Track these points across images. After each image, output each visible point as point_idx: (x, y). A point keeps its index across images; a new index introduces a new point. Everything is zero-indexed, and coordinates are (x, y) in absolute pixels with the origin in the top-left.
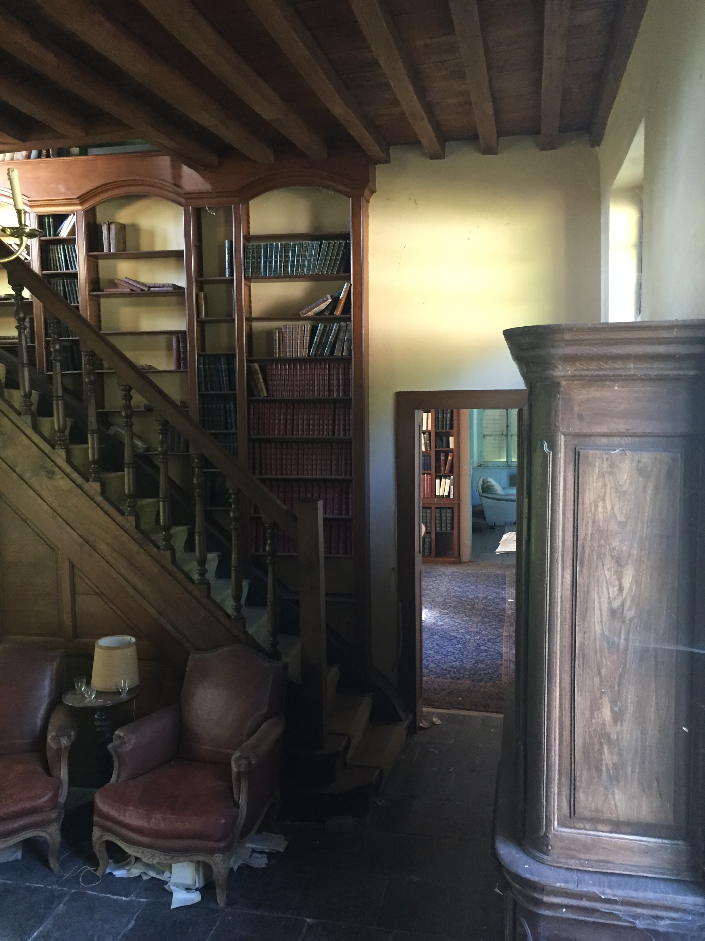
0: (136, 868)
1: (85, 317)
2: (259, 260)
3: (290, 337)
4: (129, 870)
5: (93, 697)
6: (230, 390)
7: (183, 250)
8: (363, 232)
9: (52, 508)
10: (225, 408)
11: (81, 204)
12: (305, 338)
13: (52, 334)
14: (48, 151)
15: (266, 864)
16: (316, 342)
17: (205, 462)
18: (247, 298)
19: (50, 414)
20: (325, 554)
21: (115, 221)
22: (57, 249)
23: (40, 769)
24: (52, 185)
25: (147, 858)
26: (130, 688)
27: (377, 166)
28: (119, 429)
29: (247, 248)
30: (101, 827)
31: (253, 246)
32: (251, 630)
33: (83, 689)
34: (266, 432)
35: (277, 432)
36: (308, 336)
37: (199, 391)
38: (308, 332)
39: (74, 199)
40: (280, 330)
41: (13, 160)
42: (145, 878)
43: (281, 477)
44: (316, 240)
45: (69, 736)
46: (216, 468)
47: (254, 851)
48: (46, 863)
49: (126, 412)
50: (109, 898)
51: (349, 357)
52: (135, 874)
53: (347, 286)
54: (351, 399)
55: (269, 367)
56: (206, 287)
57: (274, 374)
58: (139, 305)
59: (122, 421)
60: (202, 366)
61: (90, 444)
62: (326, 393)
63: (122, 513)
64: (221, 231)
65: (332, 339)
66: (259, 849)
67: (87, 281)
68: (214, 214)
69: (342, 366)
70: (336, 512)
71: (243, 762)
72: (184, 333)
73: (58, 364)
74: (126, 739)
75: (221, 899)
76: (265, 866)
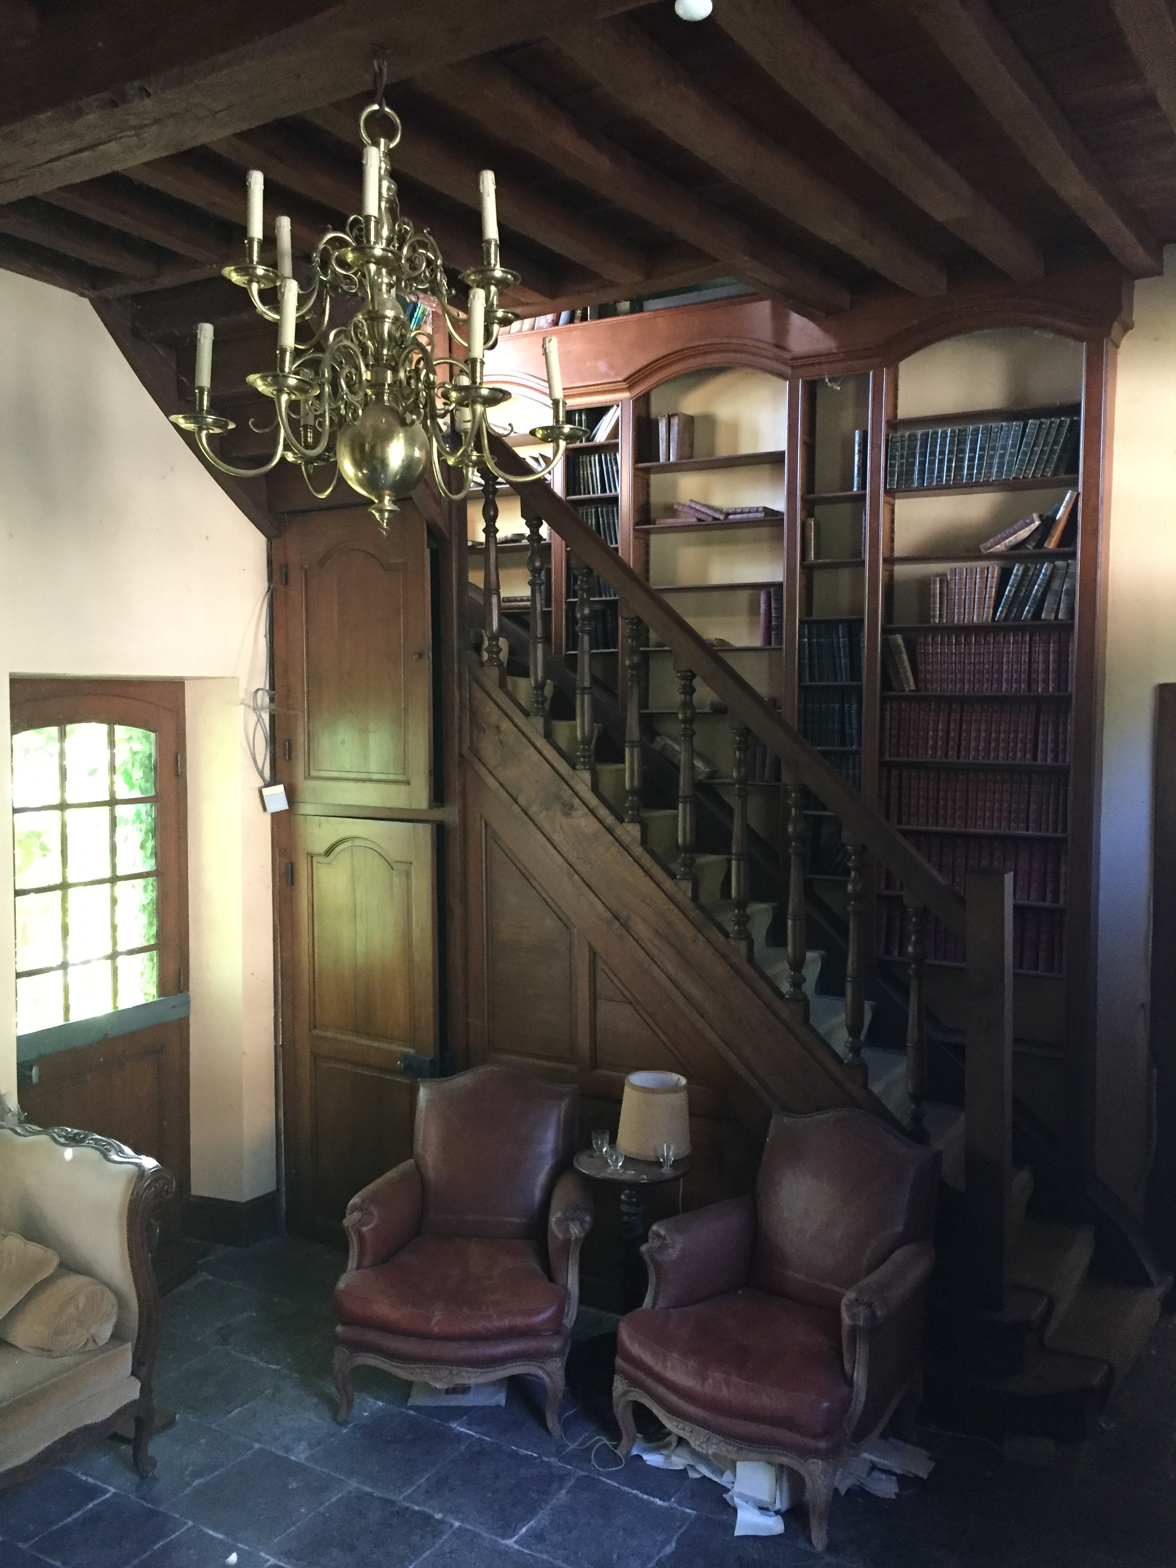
0: (679, 1456)
1: (627, 561)
2: (911, 460)
3: (960, 589)
4: (668, 1457)
5: (620, 1164)
6: (852, 679)
7: (784, 451)
8: (1106, 401)
9: (566, 860)
10: (842, 708)
11: (629, 388)
12: (988, 589)
13: (580, 592)
14: (585, 310)
15: (895, 1494)
16: (1008, 596)
17: (808, 797)
18: (888, 526)
19: (570, 716)
20: (1014, 968)
21: (678, 412)
22: (590, 461)
23: (536, 1266)
24: (588, 363)
25: (698, 1443)
26: (677, 1158)
27: (1137, 282)
28: (670, 742)
29: (892, 442)
30: (627, 1376)
31: (902, 436)
32: (876, 1088)
33: (604, 1150)
34: (911, 751)
35: (930, 752)
36: (994, 586)
37: (800, 680)
38: (995, 580)
39: (619, 382)
40: (943, 577)
41: (533, 328)
42: (693, 1475)
43: (934, 828)
44: (1017, 419)
45: (582, 1223)
46: (825, 808)
47: (874, 1467)
48: (541, 1421)
49: (685, 714)
50: (635, 1496)
51: (1070, 622)
52: (677, 1466)
53: (1071, 497)
54: (1070, 697)
55: (921, 640)
56: (818, 509)
57: (929, 654)
58: (708, 543)
59: (676, 728)
60: (806, 640)
61: (627, 764)
62: (1023, 686)
63: (672, 876)
64: (848, 415)
65: (1038, 590)
66: (884, 1465)
67: (632, 511)
68: (839, 388)
69: (1055, 637)
70: (1033, 894)
71: (862, 1312)
72: (780, 585)
73: (586, 638)
74: (669, 1241)
75: (819, 1537)
76: (894, 1497)
